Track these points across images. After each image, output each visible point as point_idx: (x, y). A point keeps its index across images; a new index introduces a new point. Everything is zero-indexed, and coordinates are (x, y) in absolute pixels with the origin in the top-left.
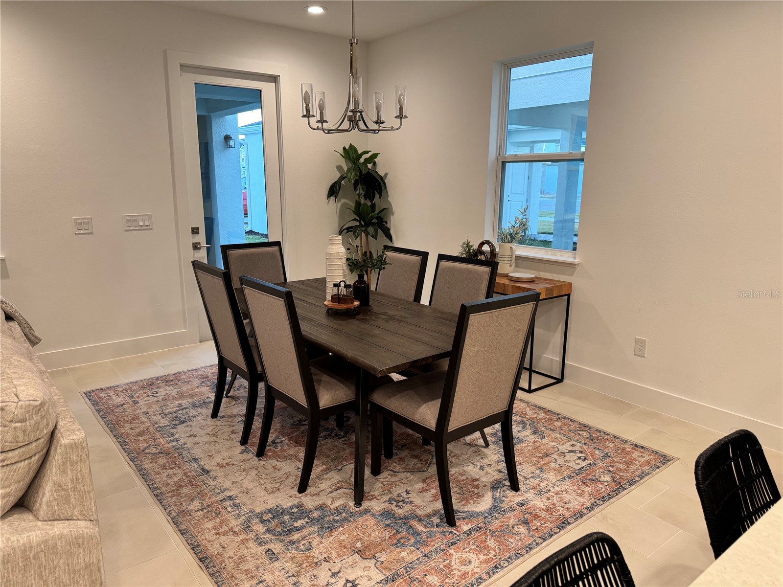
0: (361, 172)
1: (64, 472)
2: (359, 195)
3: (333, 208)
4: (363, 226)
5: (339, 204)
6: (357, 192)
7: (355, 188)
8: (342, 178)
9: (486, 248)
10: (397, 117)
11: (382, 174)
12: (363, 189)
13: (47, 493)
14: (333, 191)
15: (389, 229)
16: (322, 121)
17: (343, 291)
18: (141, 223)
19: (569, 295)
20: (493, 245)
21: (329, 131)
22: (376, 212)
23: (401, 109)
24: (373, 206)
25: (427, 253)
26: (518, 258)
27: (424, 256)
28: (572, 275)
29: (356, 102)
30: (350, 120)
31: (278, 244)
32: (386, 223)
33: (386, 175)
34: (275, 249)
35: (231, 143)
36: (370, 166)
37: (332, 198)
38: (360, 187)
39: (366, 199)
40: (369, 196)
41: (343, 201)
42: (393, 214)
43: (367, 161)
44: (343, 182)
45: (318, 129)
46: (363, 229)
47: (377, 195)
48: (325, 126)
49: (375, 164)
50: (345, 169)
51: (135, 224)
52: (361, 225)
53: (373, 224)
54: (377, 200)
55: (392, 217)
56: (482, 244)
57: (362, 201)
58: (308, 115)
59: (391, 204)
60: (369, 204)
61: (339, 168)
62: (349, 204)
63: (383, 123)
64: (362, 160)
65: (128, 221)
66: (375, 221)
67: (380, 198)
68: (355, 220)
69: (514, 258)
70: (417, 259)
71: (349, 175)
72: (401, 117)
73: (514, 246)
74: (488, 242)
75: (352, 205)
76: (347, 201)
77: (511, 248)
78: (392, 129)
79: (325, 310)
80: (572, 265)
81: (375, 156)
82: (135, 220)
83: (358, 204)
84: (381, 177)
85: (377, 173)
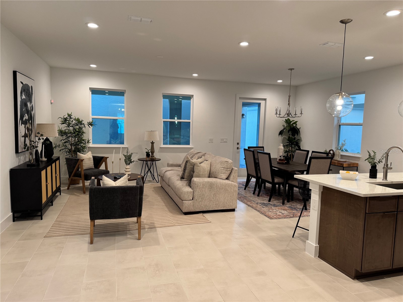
0: (291, 127)
1: (234, 174)
2: (290, 134)
3: (280, 138)
4: (291, 145)
5: (283, 137)
6: (289, 133)
7: (289, 132)
8: (284, 129)
9: (331, 152)
10: (300, 114)
11: (299, 128)
12: (291, 133)
13: (232, 177)
14: (281, 133)
15: (300, 146)
16: (280, 115)
17: (282, 158)
18: (225, 141)
19: (357, 167)
20: (334, 151)
21: (281, 117)
22: (296, 140)
23: (301, 112)
24: (295, 138)
25: (309, 151)
26: (341, 155)
27: (308, 151)
28: (359, 161)
29: (289, 111)
30: (287, 114)
31: (263, 147)
32: (299, 144)
33: (300, 128)
34: (262, 149)
35: (244, 116)
36: (294, 125)
37: (280, 135)
38: (290, 132)
39: (292, 136)
40: (293, 135)
41: (284, 136)
42: (302, 141)
43: (293, 123)
44: (284, 130)
45: (279, 117)
46: (290, 145)
47: (296, 135)
48: (281, 116)
49: (296, 124)
50: (286, 126)
51: (223, 141)
52: (290, 144)
53: (294, 144)
54: (296, 136)
55: (301, 142)
56: (330, 150)
57: (291, 136)
58: (276, 114)
59: (301, 138)
60: (293, 138)
61: (283, 126)
62: (285, 137)
63: (297, 115)
64: (292, 123)
65: (222, 140)
66: (295, 143)
67: (297, 136)
68: (288, 142)
69: (340, 155)
70: (306, 152)
71: (287, 128)
72: (301, 114)
73: (340, 151)
74: (332, 150)
75: (287, 138)
76: (285, 136)
77: (339, 152)
78: (299, 117)
79: (277, 162)
80: (359, 158)
81: (296, 122)
82: (223, 140)
83: (289, 137)
84: (298, 129)
85: (297, 127)
